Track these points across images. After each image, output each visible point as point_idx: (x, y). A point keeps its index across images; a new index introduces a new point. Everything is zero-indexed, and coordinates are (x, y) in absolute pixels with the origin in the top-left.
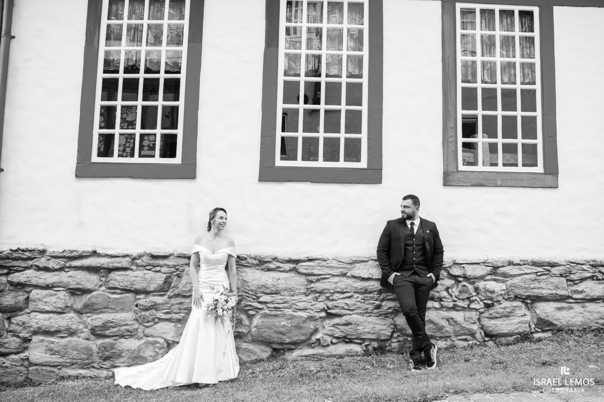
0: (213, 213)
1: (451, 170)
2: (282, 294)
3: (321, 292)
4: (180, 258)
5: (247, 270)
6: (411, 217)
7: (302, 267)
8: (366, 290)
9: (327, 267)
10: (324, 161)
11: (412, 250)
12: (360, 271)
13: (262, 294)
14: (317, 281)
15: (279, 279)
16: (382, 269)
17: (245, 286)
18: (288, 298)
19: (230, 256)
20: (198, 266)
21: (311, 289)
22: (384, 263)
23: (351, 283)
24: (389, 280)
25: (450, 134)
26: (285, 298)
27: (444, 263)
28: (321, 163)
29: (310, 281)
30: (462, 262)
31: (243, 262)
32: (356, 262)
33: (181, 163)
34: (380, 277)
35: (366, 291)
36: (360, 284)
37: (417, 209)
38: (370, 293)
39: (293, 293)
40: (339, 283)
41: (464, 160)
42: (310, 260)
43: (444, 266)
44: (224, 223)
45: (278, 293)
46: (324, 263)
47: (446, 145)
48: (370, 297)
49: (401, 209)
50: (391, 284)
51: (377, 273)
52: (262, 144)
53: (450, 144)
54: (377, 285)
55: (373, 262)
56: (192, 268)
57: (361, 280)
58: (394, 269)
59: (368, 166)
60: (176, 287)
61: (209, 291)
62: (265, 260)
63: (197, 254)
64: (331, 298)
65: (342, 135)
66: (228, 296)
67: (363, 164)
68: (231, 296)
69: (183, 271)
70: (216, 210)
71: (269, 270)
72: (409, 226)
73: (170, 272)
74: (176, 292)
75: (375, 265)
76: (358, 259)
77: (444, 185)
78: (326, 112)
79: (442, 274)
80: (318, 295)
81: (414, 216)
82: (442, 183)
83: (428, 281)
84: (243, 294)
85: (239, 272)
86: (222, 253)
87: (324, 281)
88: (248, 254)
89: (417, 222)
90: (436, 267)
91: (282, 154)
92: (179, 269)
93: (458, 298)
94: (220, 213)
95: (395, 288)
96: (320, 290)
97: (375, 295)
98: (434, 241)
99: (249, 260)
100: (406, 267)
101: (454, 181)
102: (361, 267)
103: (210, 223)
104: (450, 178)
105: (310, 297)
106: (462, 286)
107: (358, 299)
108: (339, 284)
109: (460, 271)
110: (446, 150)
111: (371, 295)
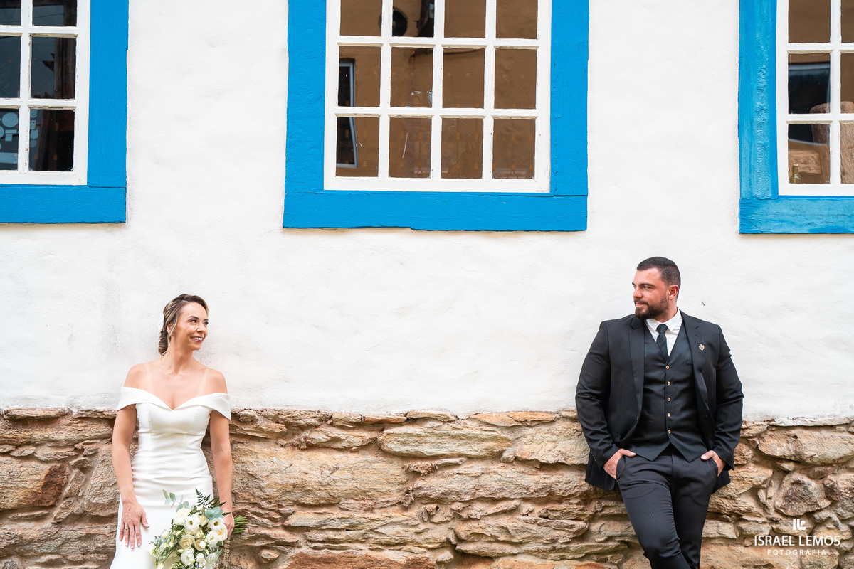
0: (172, 309)
1: (759, 195)
2: (345, 506)
3: (440, 501)
4: (87, 423)
5: (257, 447)
6: (657, 312)
7: (392, 438)
8: (551, 493)
9: (454, 437)
10: (444, 176)
11: (662, 393)
12: (534, 445)
13: (295, 508)
14: (429, 473)
15: (337, 469)
16: (590, 441)
17: (253, 488)
18: (359, 516)
19: (214, 415)
20: (133, 440)
21: (415, 493)
22: (594, 426)
23: (515, 475)
24: (607, 468)
25: (758, 104)
26: (352, 517)
27: (743, 426)
28: (435, 183)
29: (414, 472)
30: (791, 423)
31: (247, 429)
32: (524, 424)
33: (85, 183)
34: (585, 461)
35: (551, 497)
36: (535, 478)
37: (672, 292)
38: (561, 500)
39: (370, 502)
40: (484, 477)
41: (792, 170)
42: (412, 421)
43: (745, 434)
44: (200, 332)
45: (334, 504)
46: (446, 428)
47: (746, 135)
48: (561, 511)
49: (632, 292)
50: (613, 478)
51: (575, 450)
52: (289, 136)
53: (757, 129)
54: (575, 481)
55: (568, 424)
56: (118, 447)
57: (539, 469)
58: (618, 440)
59: (551, 188)
60: (75, 495)
61: (162, 502)
62: (302, 422)
63: (132, 410)
64: (464, 515)
65: (489, 113)
66: (210, 517)
67: (540, 182)
68: (218, 516)
69: (95, 453)
70: (182, 300)
71: (312, 446)
72: (655, 335)
73: (59, 457)
74: (76, 508)
75: (572, 431)
76: (530, 417)
77: (744, 232)
78: (449, 54)
79: (741, 454)
80: (434, 506)
81: (667, 308)
82: (737, 226)
83: (705, 470)
84: (247, 507)
85: (237, 454)
86: (195, 409)
87: (447, 472)
88: (260, 408)
89: (674, 324)
90: (724, 434)
91: (339, 160)
92: (83, 450)
93: (783, 515)
94: (191, 309)
95: (621, 488)
96: (437, 495)
97: (574, 506)
98: (719, 371)
99: (262, 423)
100: (648, 436)
101: (767, 221)
102: (538, 436)
103: (164, 333)
104: (757, 214)
105: (414, 512)
106: (792, 484)
107: (531, 517)
108: (484, 480)
109: (785, 444)
110: (746, 145)
111: (563, 506)
